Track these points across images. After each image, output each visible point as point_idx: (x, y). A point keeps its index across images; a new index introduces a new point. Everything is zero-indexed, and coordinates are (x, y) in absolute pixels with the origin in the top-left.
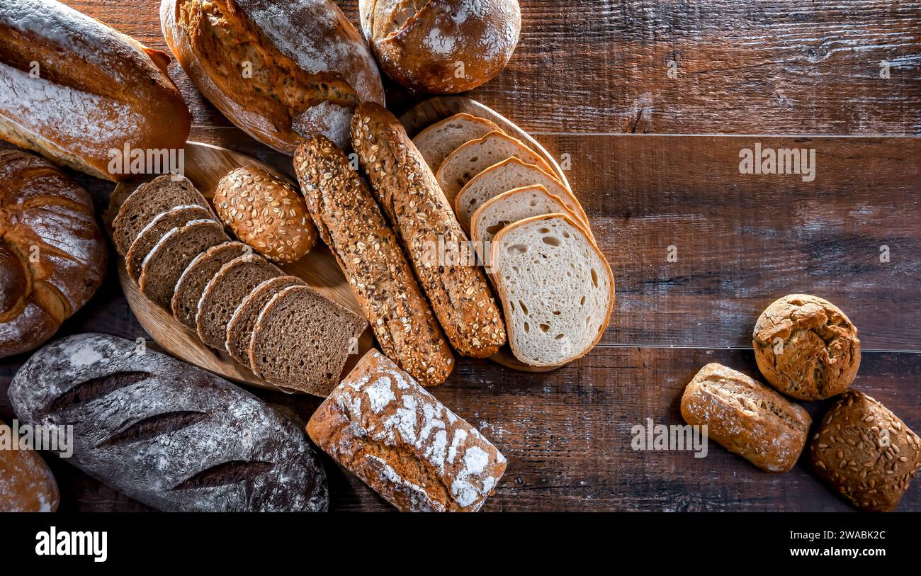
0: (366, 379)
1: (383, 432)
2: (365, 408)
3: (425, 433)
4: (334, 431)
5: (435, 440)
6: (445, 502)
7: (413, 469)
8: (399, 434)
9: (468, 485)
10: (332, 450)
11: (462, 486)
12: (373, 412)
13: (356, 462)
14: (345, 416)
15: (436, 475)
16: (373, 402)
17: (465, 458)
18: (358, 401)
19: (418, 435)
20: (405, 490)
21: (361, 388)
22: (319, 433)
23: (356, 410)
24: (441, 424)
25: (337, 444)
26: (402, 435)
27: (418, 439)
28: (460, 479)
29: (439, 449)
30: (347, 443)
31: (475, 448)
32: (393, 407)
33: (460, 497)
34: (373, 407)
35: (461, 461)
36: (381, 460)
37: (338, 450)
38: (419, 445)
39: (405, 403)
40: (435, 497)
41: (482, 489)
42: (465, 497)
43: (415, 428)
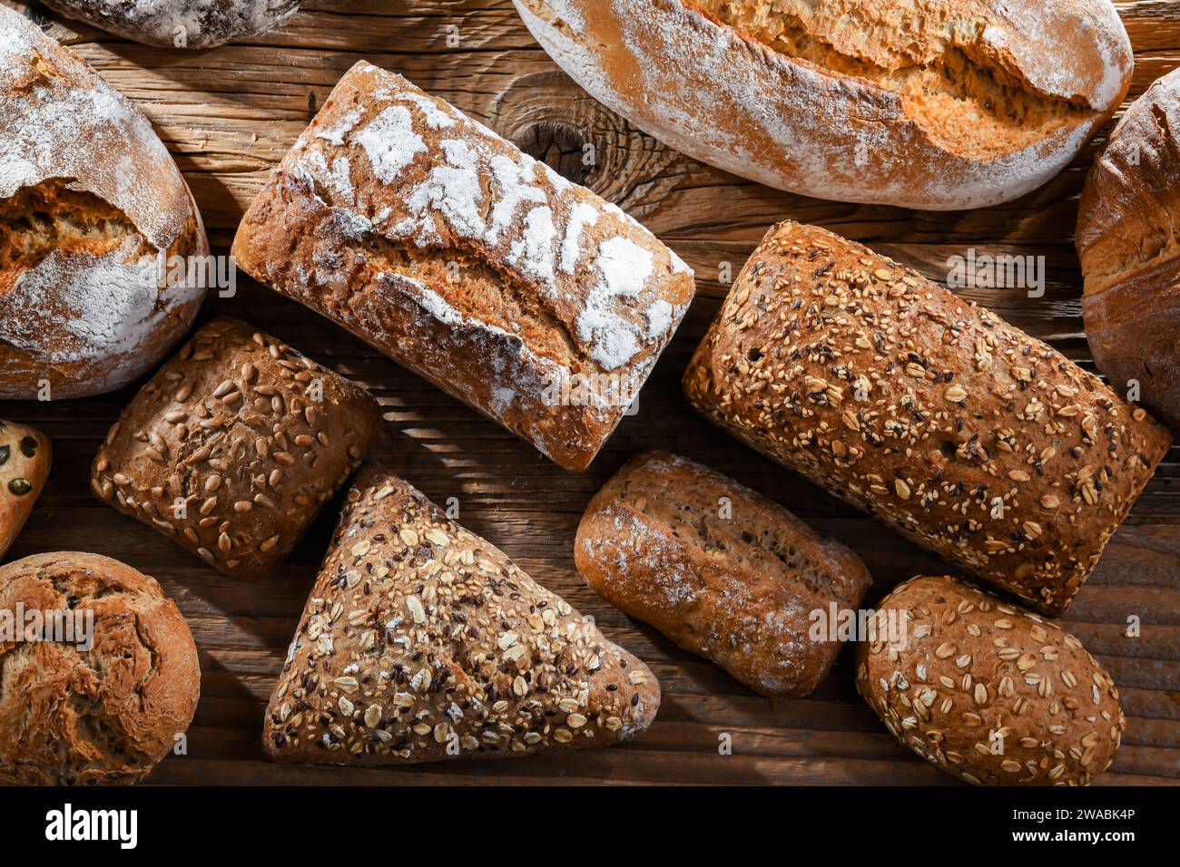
0: (354, 117)
1: (410, 221)
2: (361, 177)
3: (504, 214)
4: (296, 238)
5: (527, 226)
6: (567, 361)
7: (487, 293)
8: (446, 222)
9: (613, 320)
10: (298, 283)
11: (600, 322)
12: (380, 182)
13: (357, 296)
14: (319, 198)
15: (540, 302)
16: (376, 162)
17: (600, 261)
18: (342, 164)
19: (488, 220)
20: (474, 338)
21: (347, 135)
22: (264, 249)
23: (341, 184)
24: (538, 195)
25: (308, 265)
26: (453, 222)
27: (490, 228)
28: (595, 306)
29: (540, 247)
30: (332, 255)
31: (618, 240)
32: (424, 165)
33: (600, 347)
34: (377, 170)
35: (590, 268)
36: (412, 281)
37: (312, 279)
38: (492, 238)
39: (450, 158)
40: (543, 350)
41: (647, 329)
42: (610, 345)
43: (478, 204)
